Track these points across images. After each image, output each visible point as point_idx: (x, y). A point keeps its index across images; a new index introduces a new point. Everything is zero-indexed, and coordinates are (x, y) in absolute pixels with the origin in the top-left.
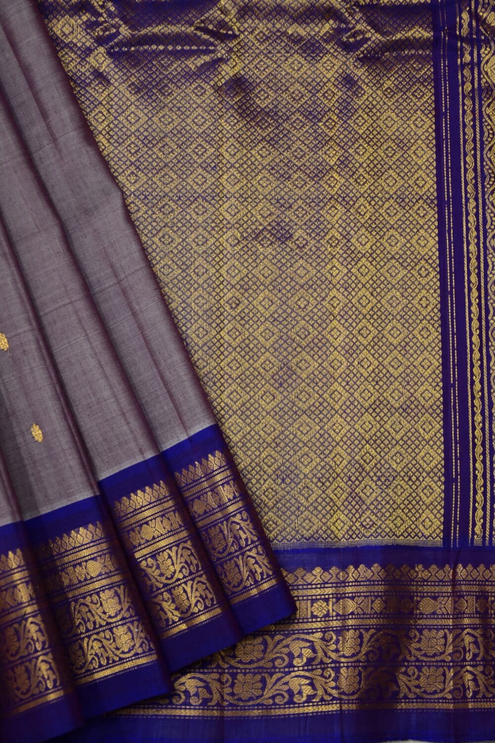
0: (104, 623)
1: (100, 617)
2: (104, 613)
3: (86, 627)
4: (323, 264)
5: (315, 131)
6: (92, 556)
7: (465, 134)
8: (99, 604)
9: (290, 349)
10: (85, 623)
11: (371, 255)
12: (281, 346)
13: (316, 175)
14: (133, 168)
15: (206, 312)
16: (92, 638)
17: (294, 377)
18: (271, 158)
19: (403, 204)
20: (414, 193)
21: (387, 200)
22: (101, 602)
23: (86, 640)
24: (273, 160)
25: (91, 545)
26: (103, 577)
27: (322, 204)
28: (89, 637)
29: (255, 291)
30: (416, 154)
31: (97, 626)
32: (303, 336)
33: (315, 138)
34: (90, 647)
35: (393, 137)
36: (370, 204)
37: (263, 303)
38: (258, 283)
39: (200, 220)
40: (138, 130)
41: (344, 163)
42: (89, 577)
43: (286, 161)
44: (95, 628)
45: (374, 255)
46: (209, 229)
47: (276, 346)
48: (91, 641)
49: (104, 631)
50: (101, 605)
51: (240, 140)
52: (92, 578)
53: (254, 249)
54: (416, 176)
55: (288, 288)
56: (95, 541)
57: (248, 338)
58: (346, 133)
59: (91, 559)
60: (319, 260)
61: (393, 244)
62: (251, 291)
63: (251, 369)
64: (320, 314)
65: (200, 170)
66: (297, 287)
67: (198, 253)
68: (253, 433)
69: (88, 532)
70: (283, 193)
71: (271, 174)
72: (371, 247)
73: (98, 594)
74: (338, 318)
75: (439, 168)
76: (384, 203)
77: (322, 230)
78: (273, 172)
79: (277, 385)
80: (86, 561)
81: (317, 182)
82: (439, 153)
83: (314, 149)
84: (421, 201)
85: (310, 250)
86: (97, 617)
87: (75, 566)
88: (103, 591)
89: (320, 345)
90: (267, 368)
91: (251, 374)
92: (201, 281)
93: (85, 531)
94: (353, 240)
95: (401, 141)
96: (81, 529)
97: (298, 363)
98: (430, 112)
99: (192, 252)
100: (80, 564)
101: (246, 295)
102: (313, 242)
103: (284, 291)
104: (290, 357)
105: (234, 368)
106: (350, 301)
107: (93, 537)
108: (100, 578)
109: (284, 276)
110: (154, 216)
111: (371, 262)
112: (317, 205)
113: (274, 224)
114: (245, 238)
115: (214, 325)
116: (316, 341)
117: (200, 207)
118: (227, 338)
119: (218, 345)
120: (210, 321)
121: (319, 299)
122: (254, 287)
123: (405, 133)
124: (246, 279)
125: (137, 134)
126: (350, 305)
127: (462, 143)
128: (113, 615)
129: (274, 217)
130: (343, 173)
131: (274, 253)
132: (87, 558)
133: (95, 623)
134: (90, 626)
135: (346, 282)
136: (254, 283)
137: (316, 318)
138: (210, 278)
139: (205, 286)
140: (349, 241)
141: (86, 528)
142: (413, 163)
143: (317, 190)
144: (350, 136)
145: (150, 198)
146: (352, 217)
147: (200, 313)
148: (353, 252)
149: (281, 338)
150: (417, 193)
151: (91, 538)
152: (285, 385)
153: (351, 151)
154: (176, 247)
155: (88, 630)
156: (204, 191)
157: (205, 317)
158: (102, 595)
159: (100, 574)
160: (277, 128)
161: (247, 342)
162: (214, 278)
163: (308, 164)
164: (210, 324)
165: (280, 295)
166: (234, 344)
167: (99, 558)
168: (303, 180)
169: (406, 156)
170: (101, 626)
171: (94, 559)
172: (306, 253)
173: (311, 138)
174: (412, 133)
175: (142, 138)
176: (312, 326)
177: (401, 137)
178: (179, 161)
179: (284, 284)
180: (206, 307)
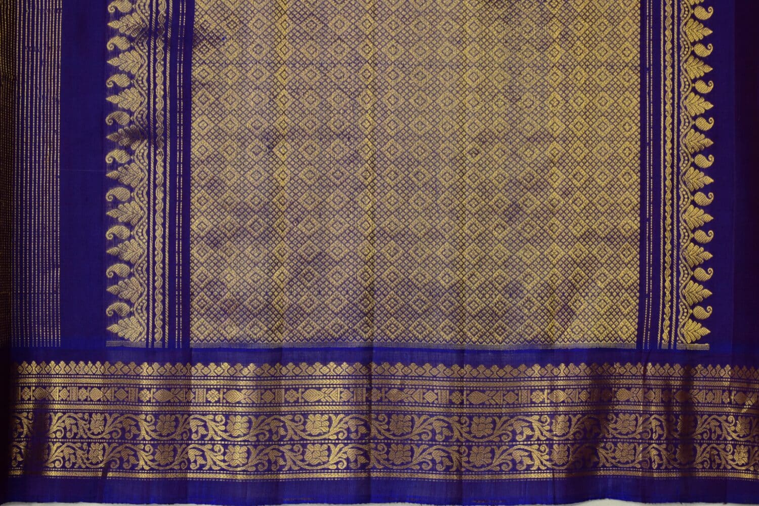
4: (546, 121)
5: (542, 10)
7: (665, 11)
9: (518, 190)
11: (585, 113)
12: (510, 188)
13: (542, 47)
14: (393, 42)
15: (451, 160)
17: (521, 213)
18: (505, 33)
19: (612, 70)
20: (621, 61)
21: (599, 67)
24: (507, 34)
27: (546, 71)
29: (490, 143)
30: (623, 29)
32: (528, 180)
33: (541, 16)
35: (605, 14)
36: (585, 71)
37: (497, 153)
38: (493, 137)
39: (447, 85)
40: (398, 10)
41: (564, 36)
43: (517, 35)
45: (588, 114)
46: (454, 92)
47: (507, 188)
51: (481, 18)
53: (490, 109)
54: (623, 47)
55: (518, 140)
57: (484, 181)
58: (567, 11)
60: (542, 118)
61: (603, 104)
62: (487, 143)
63: (487, 207)
64: (542, 162)
65: (447, 43)
66: (525, 140)
67: (445, 112)
68: (487, 257)
70: (514, 62)
71: (505, 46)
72: (585, 107)
74: (557, 165)
75: (643, 40)
76: (596, 70)
77: (546, 93)
78: (507, 44)
79: (507, 219)
81: (542, 53)
82: (643, 27)
83: (540, 25)
84: (627, 68)
85: (536, 109)
89: (542, 187)
90: (500, 206)
91: (487, 210)
92: (447, 135)
94: (571, 101)
95: (612, 18)
97: (524, 201)
99: (440, 111)
101: (484, 146)
102: (538, 103)
103: (514, 143)
104: (518, 197)
105: (474, 205)
106: (567, 152)
109: (514, 131)
110: (410, 82)
111: (585, 120)
112: (542, 72)
113: (507, 88)
114: (484, 100)
115: (458, 171)
116: (539, 184)
117: (448, 74)
118: (468, 181)
119: (461, 187)
120: (455, 167)
121: (542, 150)
122: (490, 140)
123: (616, 11)
124: (484, 134)
125: (397, 13)
126: (567, 155)
127: (662, 19)
129: (507, 82)
130: (563, 45)
131: (506, 112)
135: (564, 136)
136: (490, 137)
137: (539, 165)
138: (454, 133)
139: (451, 139)
140: (567, 102)
142: (621, 36)
143: (542, 59)
144: (570, 14)
145: (407, 66)
146: (570, 83)
147: (447, 161)
148: (570, 111)
149: (511, 181)
150: (624, 62)
152: (514, 219)
153: (570, 27)
154: (428, 107)
156: (451, 61)
157: (451, 164)
160: (510, 8)
161: (484, 184)
162: (458, 133)
163: (535, 38)
164: (455, 171)
165: (510, 147)
166: (474, 186)
168: (530, 51)
169: (615, 30)
172: (532, 112)
173: (538, 16)
174: (621, 11)
175: (401, 16)
176: (536, 171)
177: (612, 14)
178: (431, 36)
179: (514, 137)
180: (451, 156)
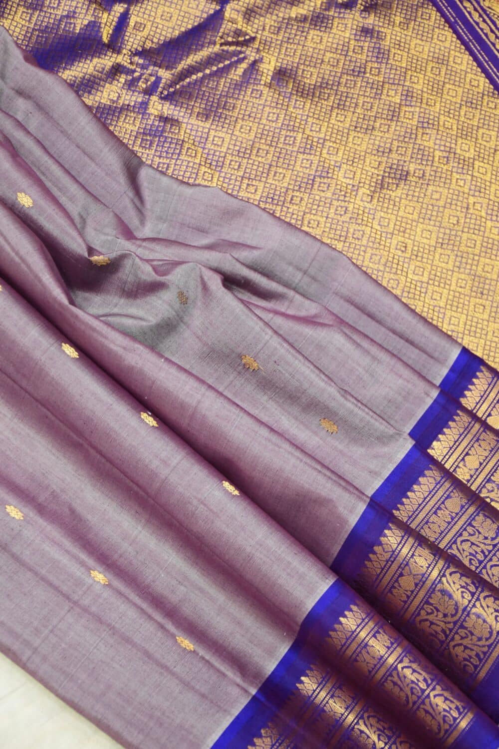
0: (490, 548)
1: (485, 544)
2: (486, 538)
3: (478, 560)
4: (448, 181)
5: (367, 83)
6: (445, 495)
7: (482, 30)
8: (477, 533)
9: (470, 261)
10: (475, 556)
11: (479, 156)
12: (461, 262)
13: (393, 116)
14: (246, 181)
15: (385, 265)
16: (488, 566)
17: (487, 282)
18: (349, 120)
19: (474, 106)
20: (475, 93)
21: (460, 108)
22: (477, 530)
23: (484, 571)
24: (351, 121)
25: (438, 487)
26: (466, 507)
27: (413, 136)
28: (485, 567)
29: (411, 229)
30: (456, 63)
31: (487, 553)
32: (473, 246)
33: (372, 88)
34: (491, 576)
35: (430, 58)
36: (450, 118)
37: (424, 236)
38: (410, 222)
39: (329, 195)
40: (228, 148)
41: (408, 95)
42: (454, 515)
43: (362, 116)
44: (486, 557)
45: (482, 155)
46: (342, 198)
47: (457, 264)
48: (489, 571)
49: (494, 555)
50: (479, 533)
51: (316, 116)
52: (457, 514)
53: (387, 196)
54: (468, 80)
55: (434, 213)
56: (439, 483)
57: (432, 269)
58: (393, 72)
59: (446, 498)
60: (443, 180)
61: (488, 139)
62: (408, 231)
63: (451, 293)
64: (473, 221)
65: (301, 156)
66: (441, 209)
67: (346, 222)
68: (488, 343)
69: (429, 478)
70: (377, 143)
71: (358, 132)
72: (475, 151)
73: (470, 524)
74: (489, 217)
75: (480, 65)
76: (459, 112)
77: (429, 156)
78: (358, 129)
79: (479, 295)
80: (443, 503)
81: (397, 121)
82: (472, 53)
83: (378, 96)
84: (485, 97)
85: (431, 175)
86: (482, 546)
87: (435, 513)
88: (474, 519)
89: (490, 246)
90: (463, 285)
91: (454, 296)
92: (364, 242)
93: (425, 478)
94: (458, 151)
95: (438, 58)
96: (421, 479)
97: (483, 269)
98: (444, 26)
99: (340, 223)
100: (439, 508)
101: (407, 235)
102: (428, 168)
103: (433, 218)
104: (474, 267)
105: (439, 298)
106: (490, 200)
107: (435, 480)
108: (464, 510)
109: (425, 206)
110: (291, 210)
111: (482, 162)
112: (410, 138)
113: (388, 170)
114: (374, 192)
115: (399, 272)
116: (485, 244)
117: (322, 185)
118: (416, 278)
119: (413, 286)
120: (394, 270)
121: (464, 210)
122: (408, 226)
123: (437, 51)
124: (398, 223)
125: (230, 152)
126: (491, 203)
127: (484, 37)
128: (494, 536)
129: (384, 164)
130: (413, 103)
131: (405, 192)
132: (442, 500)
133: (482, 552)
134: (480, 557)
135: (476, 186)
136: (407, 223)
137: (472, 226)
138: (370, 236)
139: (371, 244)
140: (455, 154)
141: (424, 476)
142: (459, 71)
143: (401, 127)
144: (398, 72)
145: (276, 197)
146: (445, 134)
147: (382, 268)
148: (464, 160)
149: (457, 256)
150: (478, 93)
151: (434, 482)
152: (485, 292)
153: (407, 84)
154: (325, 226)
155: (480, 562)
156: (316, 171)
157: (387, 269)
158: (474, 523)
159: (463, 507)
160: (336, 94)
161: (433, 272)
162: (373, 235)
163: (380, 111)
164: (396, 273)
165: (432, 223)
166: (425, 279)
167: (452, 494)
168: (385, 125)
169: (449, 68)
170: (490, 552)
171: (448, 497)
172: (429, 180)
173: (368, 90)
174: (442, 48)
175: (235, 153)
176: (474, 233)
177: (436, 55)
178: (278, 158)
179: (429, 212)
180: (383, 261)
